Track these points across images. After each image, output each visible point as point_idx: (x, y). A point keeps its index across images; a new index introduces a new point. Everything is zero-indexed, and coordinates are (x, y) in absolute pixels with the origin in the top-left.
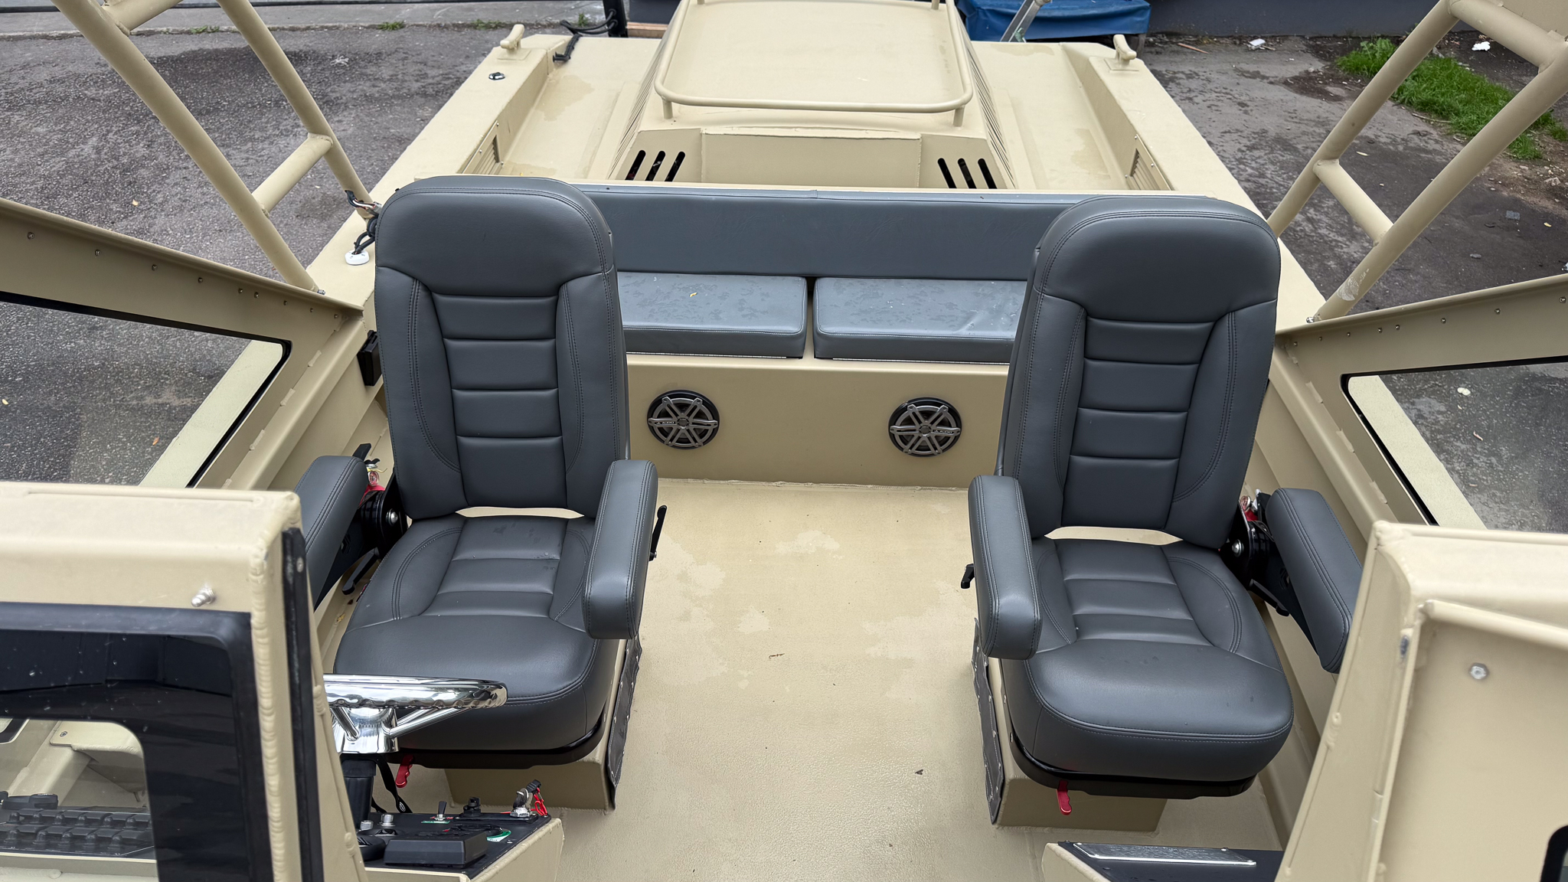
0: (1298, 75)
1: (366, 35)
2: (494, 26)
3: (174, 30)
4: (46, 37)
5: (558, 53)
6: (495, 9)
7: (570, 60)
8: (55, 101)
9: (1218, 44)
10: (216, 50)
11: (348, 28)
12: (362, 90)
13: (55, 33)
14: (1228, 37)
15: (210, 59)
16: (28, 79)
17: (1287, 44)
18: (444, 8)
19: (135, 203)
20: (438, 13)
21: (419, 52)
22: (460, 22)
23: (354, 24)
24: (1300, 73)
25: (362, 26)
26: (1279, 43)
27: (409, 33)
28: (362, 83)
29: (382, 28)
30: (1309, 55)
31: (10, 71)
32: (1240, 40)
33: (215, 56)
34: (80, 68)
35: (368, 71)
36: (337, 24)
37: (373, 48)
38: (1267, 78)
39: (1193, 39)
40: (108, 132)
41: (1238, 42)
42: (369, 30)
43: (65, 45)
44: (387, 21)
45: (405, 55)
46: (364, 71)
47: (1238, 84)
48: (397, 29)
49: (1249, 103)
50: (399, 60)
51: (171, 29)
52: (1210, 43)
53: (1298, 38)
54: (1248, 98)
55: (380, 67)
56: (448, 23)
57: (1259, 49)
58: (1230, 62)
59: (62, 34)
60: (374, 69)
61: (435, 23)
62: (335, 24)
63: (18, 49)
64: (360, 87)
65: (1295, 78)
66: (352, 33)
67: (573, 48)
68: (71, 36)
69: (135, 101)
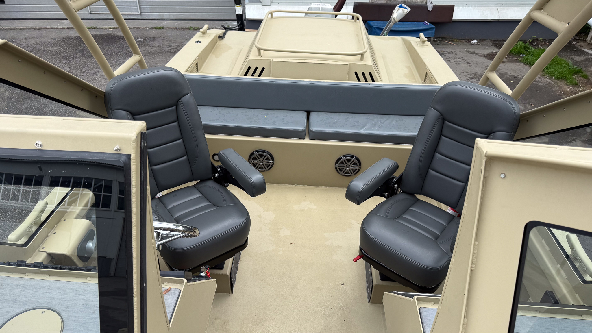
0: (489, 53)
1: (150, 31)
2: (196, 29)
4: (34, 29)
5: (220, 35)
6: (197, 23)
7: (224, 38)
9: (460, 42)
11: (143, 28)
12: (148, 50)
13: (37, 27)
14: (464, 39)
16: (27, 43)
17: (485, 43)
18: (178, 22)
20: (176, 24)
21: (169, 37)
22: (184, 27)
23: (145, 27)
24: (490, 53)
25: (148, 28)
26: (482, 42)
27: (165, 31)
28: (148, 47)
29: (156, 28)
30: (493, 46)
31: (21, 40)
32: (468, 40)
34: (46, 40)
35: (150, 43)
36: (140, 27)
37: (152, 36)
38: (478, 54)
39: (451, 40)
40: (55, 62)
41: (467, 41)
42: (151, 29)
43: (40, 32)
44: (158, 26)
45: (163, 38)
46: (148, 43)
47: (467, 56)
48: (161, 29)
49: (471, 63)
50: (161, 40)
52: (457, 41)
53: (489, 41)
54: (470, 61)
55: (154, 42)
56: (180, 27)
57: (475, 44)
58: (464, 48)
59: (40, 28)
60: (152, 43)
61: (175, 27)
62: (139, 27)
63: (24, 33)
64: (147, 49)
65: (488, 55)
66: (144, 30)
67: (226, 34)
68: (43, 29)
69: (65, 52)
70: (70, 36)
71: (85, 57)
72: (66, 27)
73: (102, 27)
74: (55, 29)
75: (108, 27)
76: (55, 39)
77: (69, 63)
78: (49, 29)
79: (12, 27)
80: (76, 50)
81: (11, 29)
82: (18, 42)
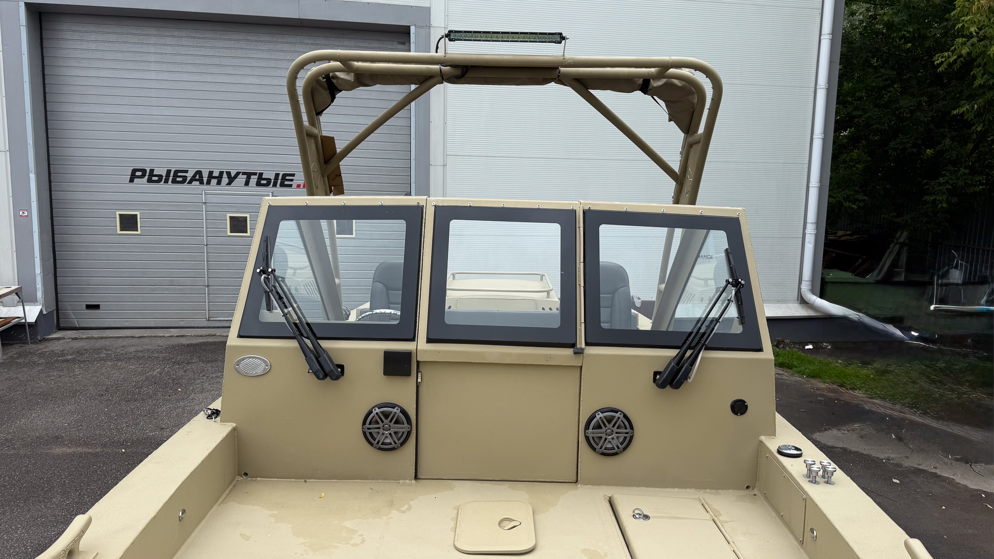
3: (194, 335)
4: (133, 337)
8: (139, 358)
10: (215, 342)
13: (137, 336)
15: (212, 344)
16: (125, 351)
19: (179, 390)
31: (116, 348)
34: (150, 347)
40: (165, 368)
43: (142, 340)
51: (193, 335)
59: (141, 336)
63: (120, 341)
68: (145, 337)
69: (177, 358)
70: (182, 344)
71: (203, 362)
72: (176, 335)
73: (222, 334)
74: (160, 337)
76: (162, 346)
77: (183, 368)
78: (152, 337)
79: (104, 335)
80: (190, 356)
81: (102, 338)
82: (113, 350)
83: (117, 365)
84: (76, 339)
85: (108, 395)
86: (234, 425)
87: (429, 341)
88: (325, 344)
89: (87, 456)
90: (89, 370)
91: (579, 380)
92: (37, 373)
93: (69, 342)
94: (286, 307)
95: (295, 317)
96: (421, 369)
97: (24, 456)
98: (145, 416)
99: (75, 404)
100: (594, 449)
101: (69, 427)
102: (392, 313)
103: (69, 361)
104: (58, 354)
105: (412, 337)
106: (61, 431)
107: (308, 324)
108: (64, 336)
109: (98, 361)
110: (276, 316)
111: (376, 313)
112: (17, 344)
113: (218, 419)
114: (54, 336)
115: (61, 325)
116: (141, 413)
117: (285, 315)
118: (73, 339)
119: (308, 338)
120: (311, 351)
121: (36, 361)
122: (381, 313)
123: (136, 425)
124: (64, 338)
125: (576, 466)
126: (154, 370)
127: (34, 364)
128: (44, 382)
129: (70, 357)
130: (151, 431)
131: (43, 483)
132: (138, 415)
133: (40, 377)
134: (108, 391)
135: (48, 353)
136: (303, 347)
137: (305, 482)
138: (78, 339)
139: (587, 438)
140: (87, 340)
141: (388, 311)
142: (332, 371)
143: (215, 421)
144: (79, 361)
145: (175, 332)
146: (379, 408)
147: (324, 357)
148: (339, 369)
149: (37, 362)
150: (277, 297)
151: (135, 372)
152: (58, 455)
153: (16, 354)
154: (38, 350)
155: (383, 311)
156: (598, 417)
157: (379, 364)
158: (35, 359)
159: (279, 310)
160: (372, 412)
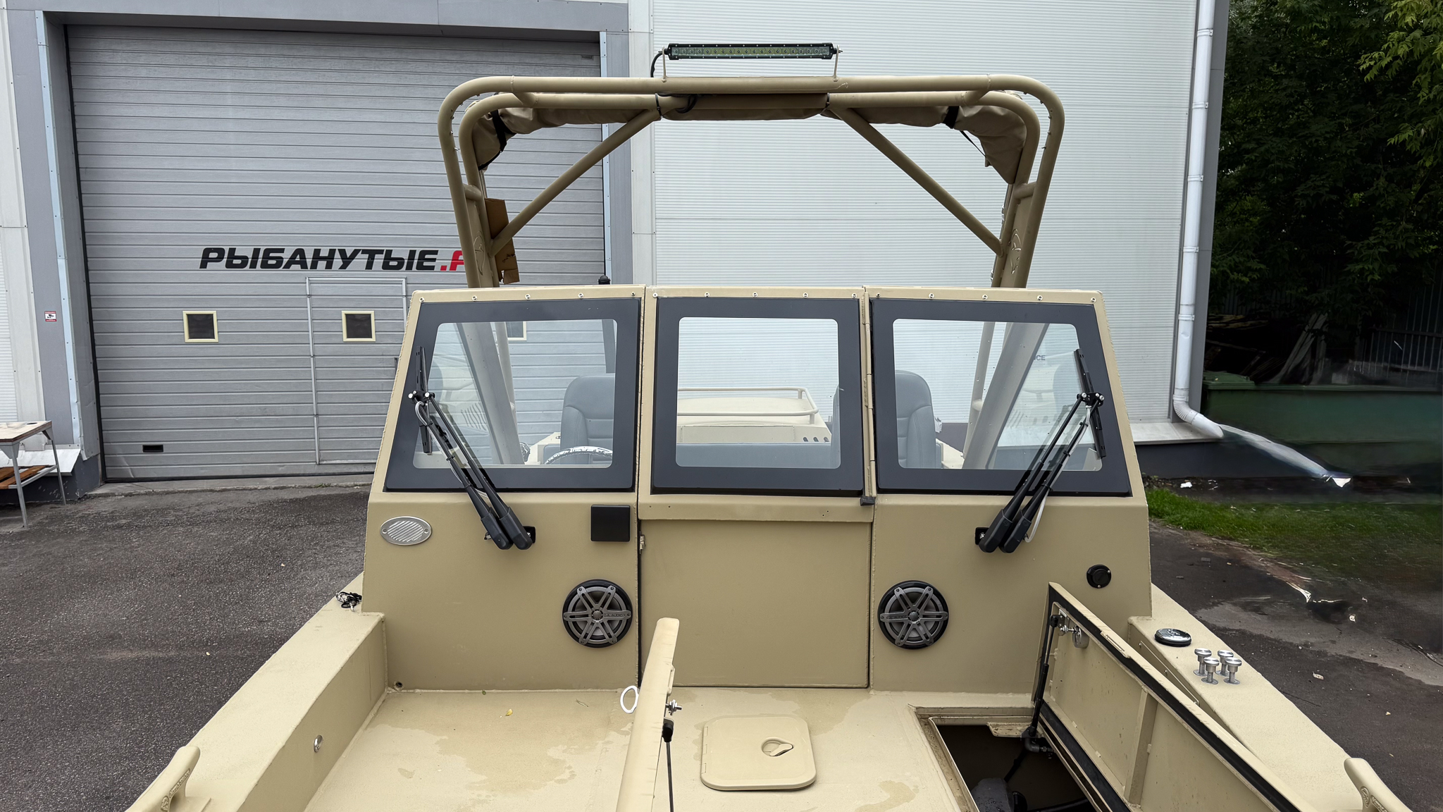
3: (300, 486)
4: (212, 491)
8: (222, 521)
10: (329, 495)
13: (218, 489)
15: (326, 498)
16: (202, 510)
19: (282, 565)
31: (189, 507)
33: (329, 497)
34: (238, 505)
40: (260, 534)
43: (225, 495)
51: (298, 486)
59: (223, 489)
63: (193, 498)
68: (229, 490)
69: (276, 520)
70: (282, 499)
71: (314, 525)
72: (273, 486)
73: (340, 484)
74: (251, 490)
75: (352, 483)
76: (254, 503)
77: (285, 534)
78: (240, 490)
79: (171, 489)
80: (296, 516)
81: (168, 493)
82: (184, 510)
83: (191, 531)
84: (131, 495)
85: (181, 575)
86: (382, 615)
87: (655, 490)
88: (507, 498)
89: (157, 663)
90: (153, 540)
91: (869, 542)
92: (79, 545)
93: (121, 499)
94: (451, 447)
95: (464, 461)
96: (644, 531)
97: (67, 665)
98: (236, 603)
99: (135, 589)
100: (892, 640)
101: (128, 622)
102: (597, 451)
103: (122, 526)
104: (106, 517)
105: (630, 486)
106: (117, 628)
107: (482, 470)
108: (112, 492)
109: (164, 526)
110: (437, 460)
111: (575, 452)
112: (48, 504)
113: (359, 607)
114: (99, 491)
115: (109, 476)
116: (230, 599)
117: (450, 458)
118: (126, 496)
119: (483, 490)
120: (490, 509)
121: (76, 528)
122: (582, 452)
123: (224, 617)
124: (113, 495)
125: (866, 665)
126: (245, 538)
127: (73, 532)
128: (90, 558)
129: (124, 521)
130: (245, 626)
131: (97, 702)
132: (225, 603)
133: (84, 551)
134: (181, 570)
135: (92, 516)
136: (477, 503)
137: (484, 693)
138: (134, 495)
139: (882, 625)
140: (147, 497)
141: (591, 449)
142: (519, 535)
143: (354, 611)
144: (136, 526)
145: (271, 482)
146: (586, 588)
147: (507, 516)
148: (529, 534)
149: (77, 530)
150: (437, 432)
151: (218, 540)
152: (116, 663)
153: (47, 518)
154: (78, 512)
155: (584, 448)
156: (897, 594)
157: (584, 525)
158: (74, 525)
159: (441, 452)
160: (577, 593)
